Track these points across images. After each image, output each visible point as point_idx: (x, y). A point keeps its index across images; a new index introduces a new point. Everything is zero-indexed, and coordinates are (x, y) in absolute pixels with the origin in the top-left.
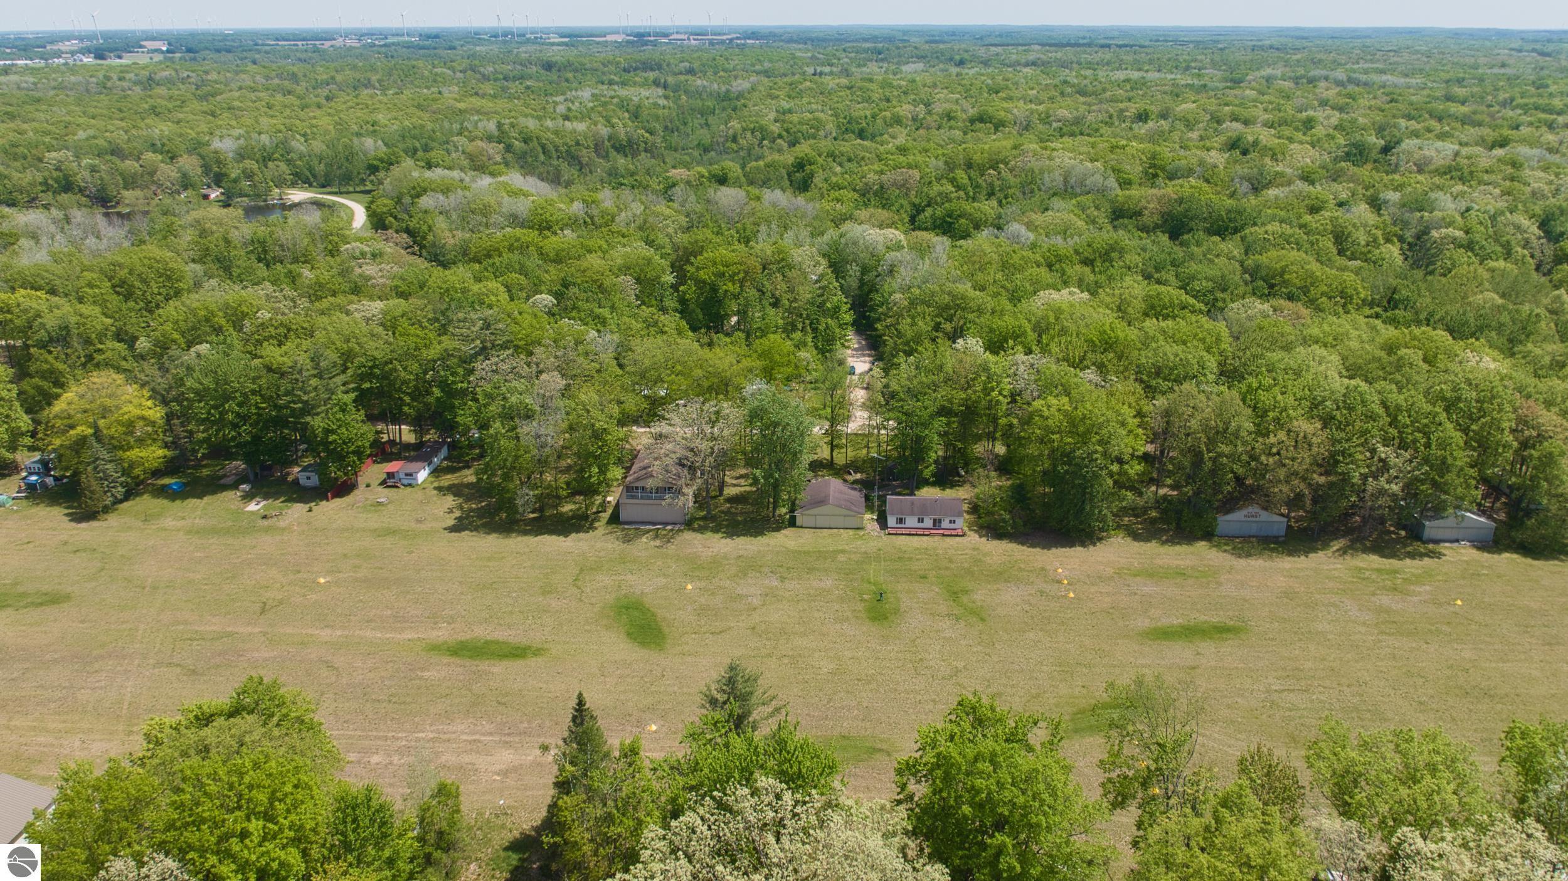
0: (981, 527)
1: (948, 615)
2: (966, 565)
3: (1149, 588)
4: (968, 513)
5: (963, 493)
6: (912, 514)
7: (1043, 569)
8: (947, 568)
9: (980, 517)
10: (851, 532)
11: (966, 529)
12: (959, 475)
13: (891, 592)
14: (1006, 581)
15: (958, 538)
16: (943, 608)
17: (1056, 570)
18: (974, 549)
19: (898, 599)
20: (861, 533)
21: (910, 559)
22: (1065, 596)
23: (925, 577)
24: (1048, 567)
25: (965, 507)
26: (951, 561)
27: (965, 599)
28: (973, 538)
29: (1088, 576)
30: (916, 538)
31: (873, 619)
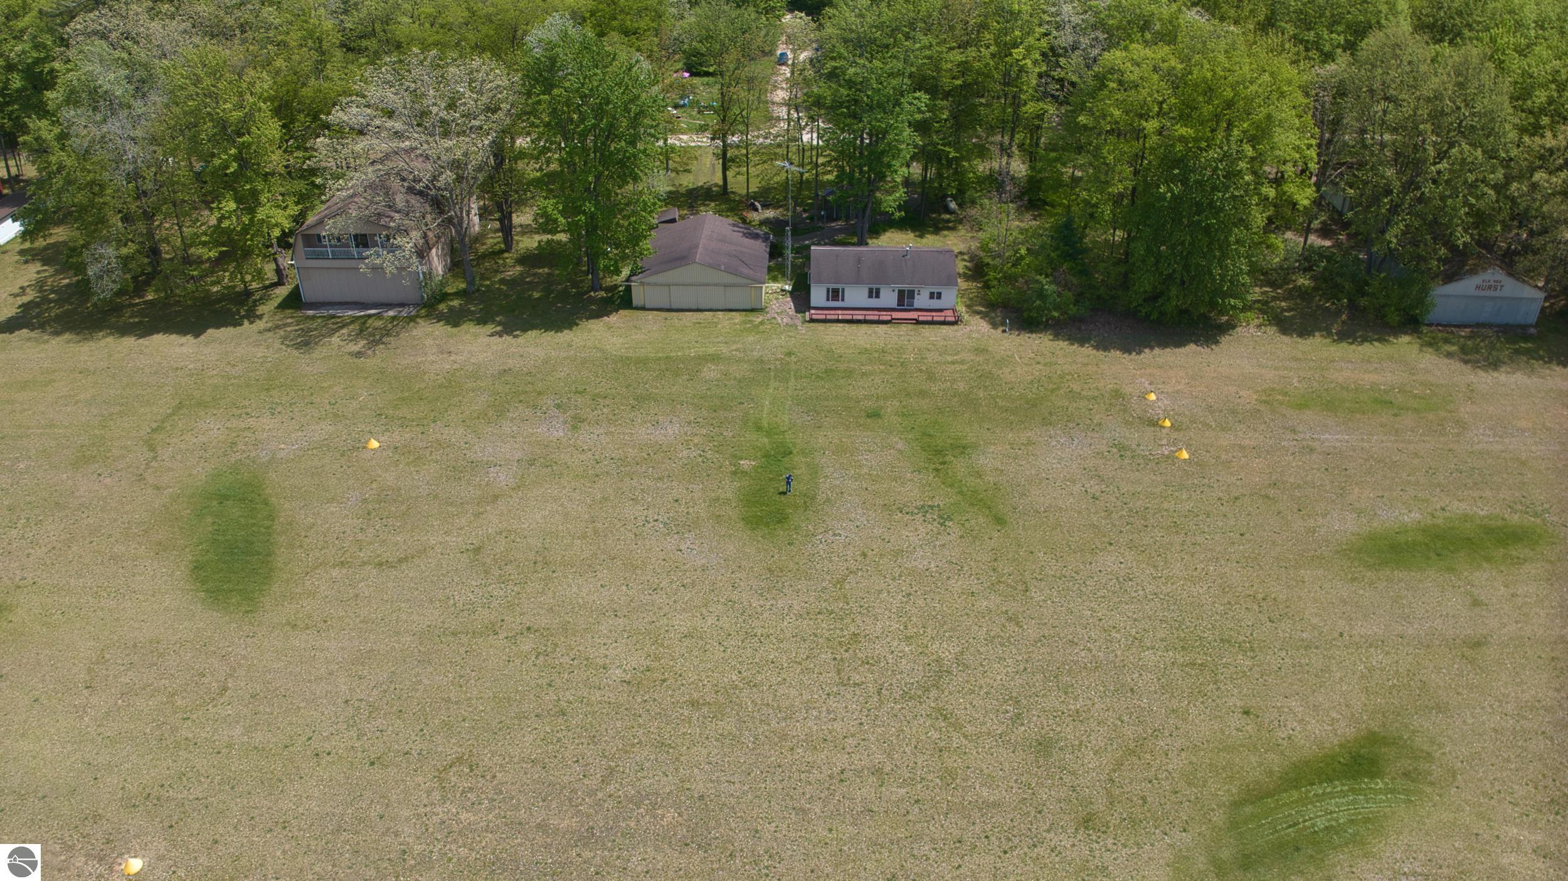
0: (991, 306)
1: (924, 509)
2: (961, 386)
3: (1334, 437)
4: (967, 278)
5: (956, 242)
6: (858, 281)
7: (1117, 394)
8: (923, 394)
9: (987, 286)
10: (738, 317)
11: (961, 309)
12: (948, 211)
13: (803, 452)
14: (1046, 422)
15: (945, 329)
16: (911, 492)
17: (1143, 397)
18: (979, 351)
19: (815, 471)
20: (758, 319)
21: (849, 374)
22: (1171, 458)
23: (875, 415)
24: (1127, 390)
25: (961, 266)
26: (931, 377)
27: (959, 467)
28: (977, 328)
29: (1210, 409)
30: (864, 328)
31: (754, 522)
